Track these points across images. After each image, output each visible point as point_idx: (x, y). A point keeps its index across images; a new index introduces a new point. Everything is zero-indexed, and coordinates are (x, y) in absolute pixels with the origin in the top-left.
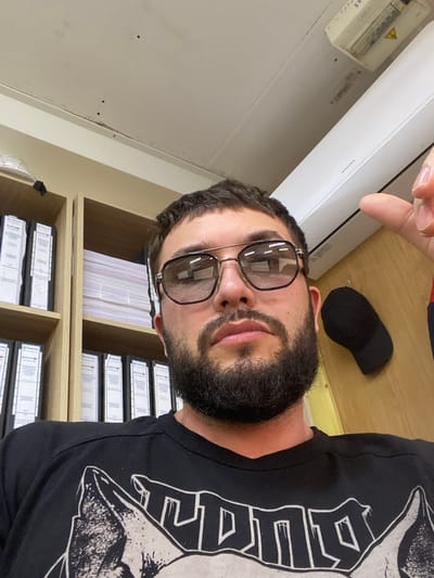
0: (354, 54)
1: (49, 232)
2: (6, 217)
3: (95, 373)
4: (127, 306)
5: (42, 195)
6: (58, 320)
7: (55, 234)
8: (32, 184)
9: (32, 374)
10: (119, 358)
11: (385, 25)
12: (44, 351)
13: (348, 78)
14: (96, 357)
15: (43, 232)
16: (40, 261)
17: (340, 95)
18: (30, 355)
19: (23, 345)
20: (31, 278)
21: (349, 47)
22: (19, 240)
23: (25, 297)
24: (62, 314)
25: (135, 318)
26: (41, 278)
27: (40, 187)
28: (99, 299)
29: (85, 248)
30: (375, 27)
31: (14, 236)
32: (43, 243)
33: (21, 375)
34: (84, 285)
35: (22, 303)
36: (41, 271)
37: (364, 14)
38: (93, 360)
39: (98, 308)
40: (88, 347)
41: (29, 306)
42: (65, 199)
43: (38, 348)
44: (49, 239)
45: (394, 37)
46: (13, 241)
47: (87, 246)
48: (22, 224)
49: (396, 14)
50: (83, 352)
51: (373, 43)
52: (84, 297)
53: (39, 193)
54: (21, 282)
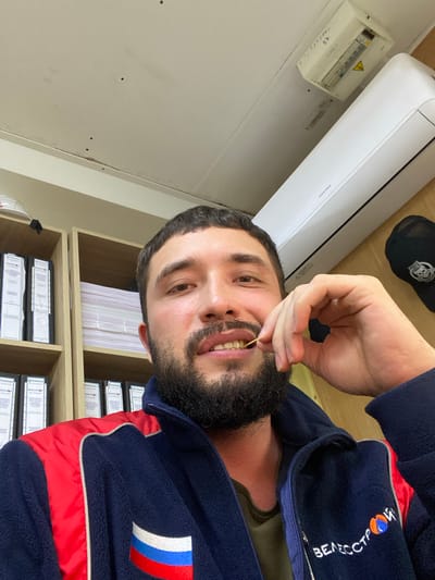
0: (325, 86)
1: (47, 268)
2: (6, 256)
3: (97, 400)
4: (124, 334)
5: (39, 233)
6: (59, 353)
7: (52, 268)
8: (29, 223)
9: (38, 405)
10: (119, 384)
11: (352, 59)
12: (48, 382)
13: (321, 106)
14: (97, 385)
15: (41, 267)
16: (39, 296)
17: (314, 121)
18: (36, 387)
19: (29, 378)
20: (32, 313)
21: (319, 80)
22: (19, 276)
23: (27, 333)
24: (64, 347)
25: (131, 345)
26: (42, 312)
27: (36, 225)
28: (97, 329)
29: (82, 280)
30: (343, 61)
31: (14, 274)
32: (42, 278)
33: (28, 407)
34: (82, 316)
35: (25, 338)
36: (41, 306)
37: (332, 50)
38: (95, 388)
39: (97, 337)
40: (90, 376)
41: (31, 340)
42: (60, 235)
43: (43, 379)
44: (47, 274)
45: (362, 69)
46: (13, 278)
47: (84, 278)
48: (20, 261)
49: (362, 48)
50: (85, 381)
51: (341, 76)
52: (84, 328)
53: (35, 231)
54: (23, 318)
